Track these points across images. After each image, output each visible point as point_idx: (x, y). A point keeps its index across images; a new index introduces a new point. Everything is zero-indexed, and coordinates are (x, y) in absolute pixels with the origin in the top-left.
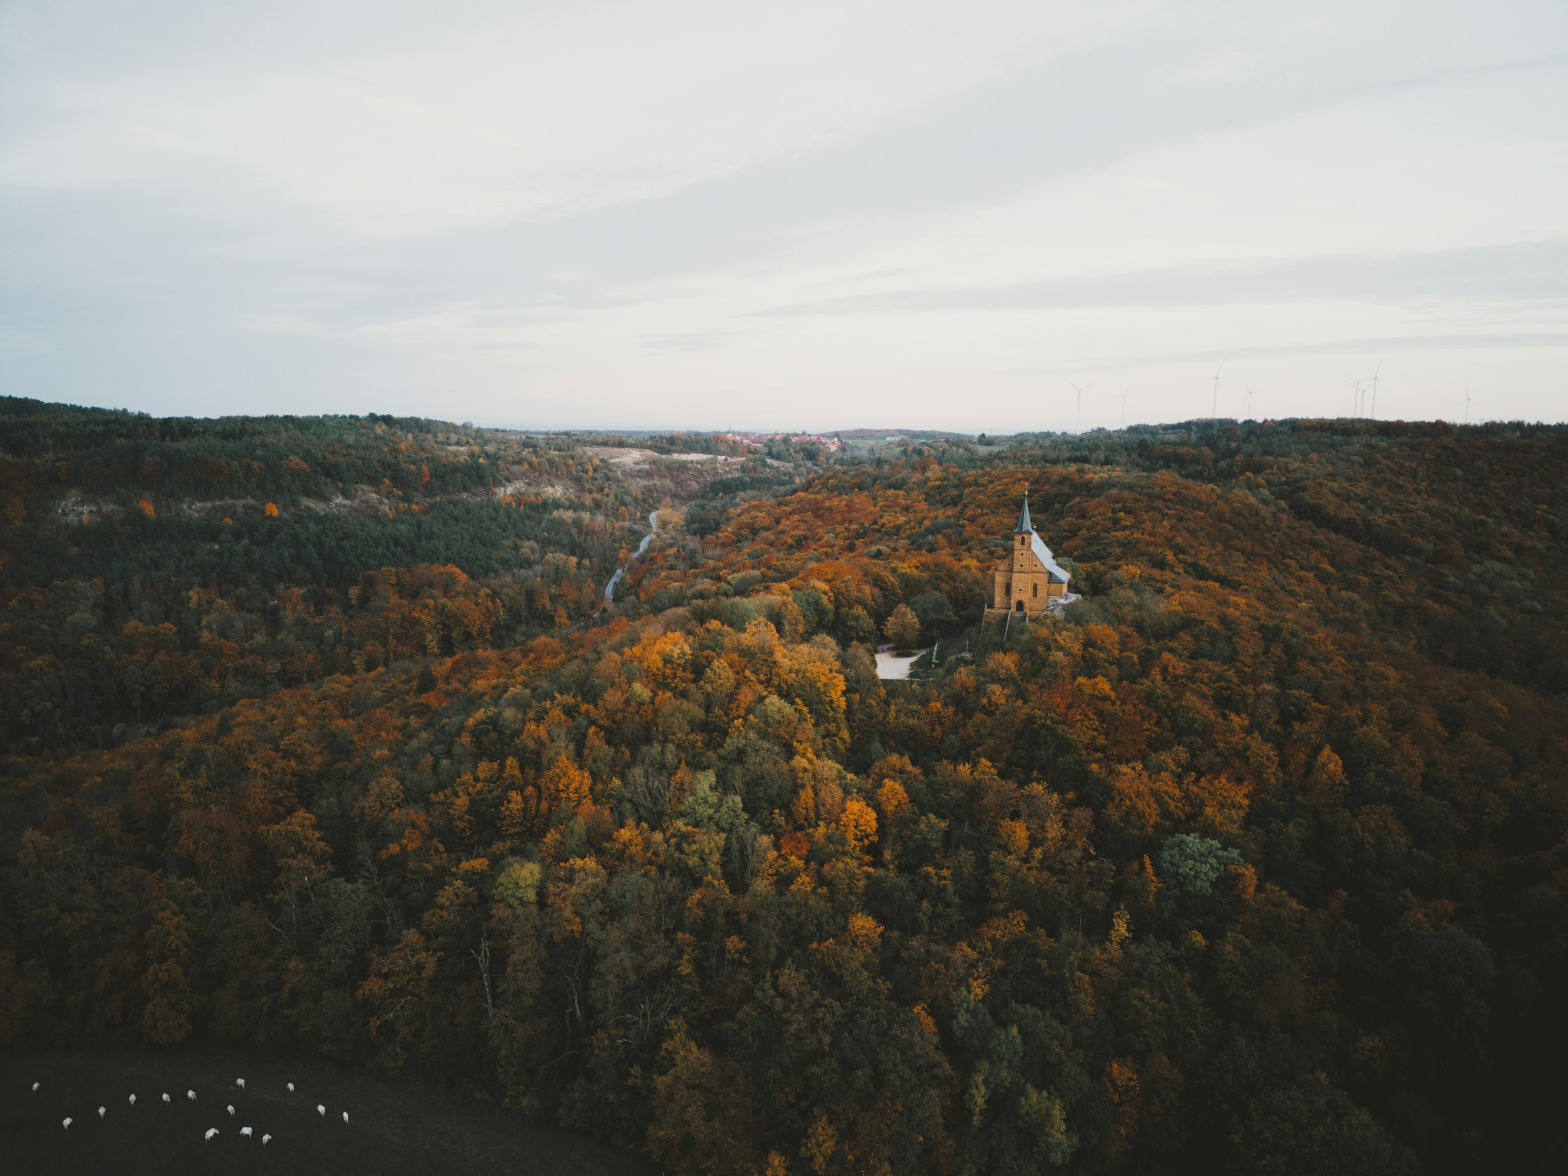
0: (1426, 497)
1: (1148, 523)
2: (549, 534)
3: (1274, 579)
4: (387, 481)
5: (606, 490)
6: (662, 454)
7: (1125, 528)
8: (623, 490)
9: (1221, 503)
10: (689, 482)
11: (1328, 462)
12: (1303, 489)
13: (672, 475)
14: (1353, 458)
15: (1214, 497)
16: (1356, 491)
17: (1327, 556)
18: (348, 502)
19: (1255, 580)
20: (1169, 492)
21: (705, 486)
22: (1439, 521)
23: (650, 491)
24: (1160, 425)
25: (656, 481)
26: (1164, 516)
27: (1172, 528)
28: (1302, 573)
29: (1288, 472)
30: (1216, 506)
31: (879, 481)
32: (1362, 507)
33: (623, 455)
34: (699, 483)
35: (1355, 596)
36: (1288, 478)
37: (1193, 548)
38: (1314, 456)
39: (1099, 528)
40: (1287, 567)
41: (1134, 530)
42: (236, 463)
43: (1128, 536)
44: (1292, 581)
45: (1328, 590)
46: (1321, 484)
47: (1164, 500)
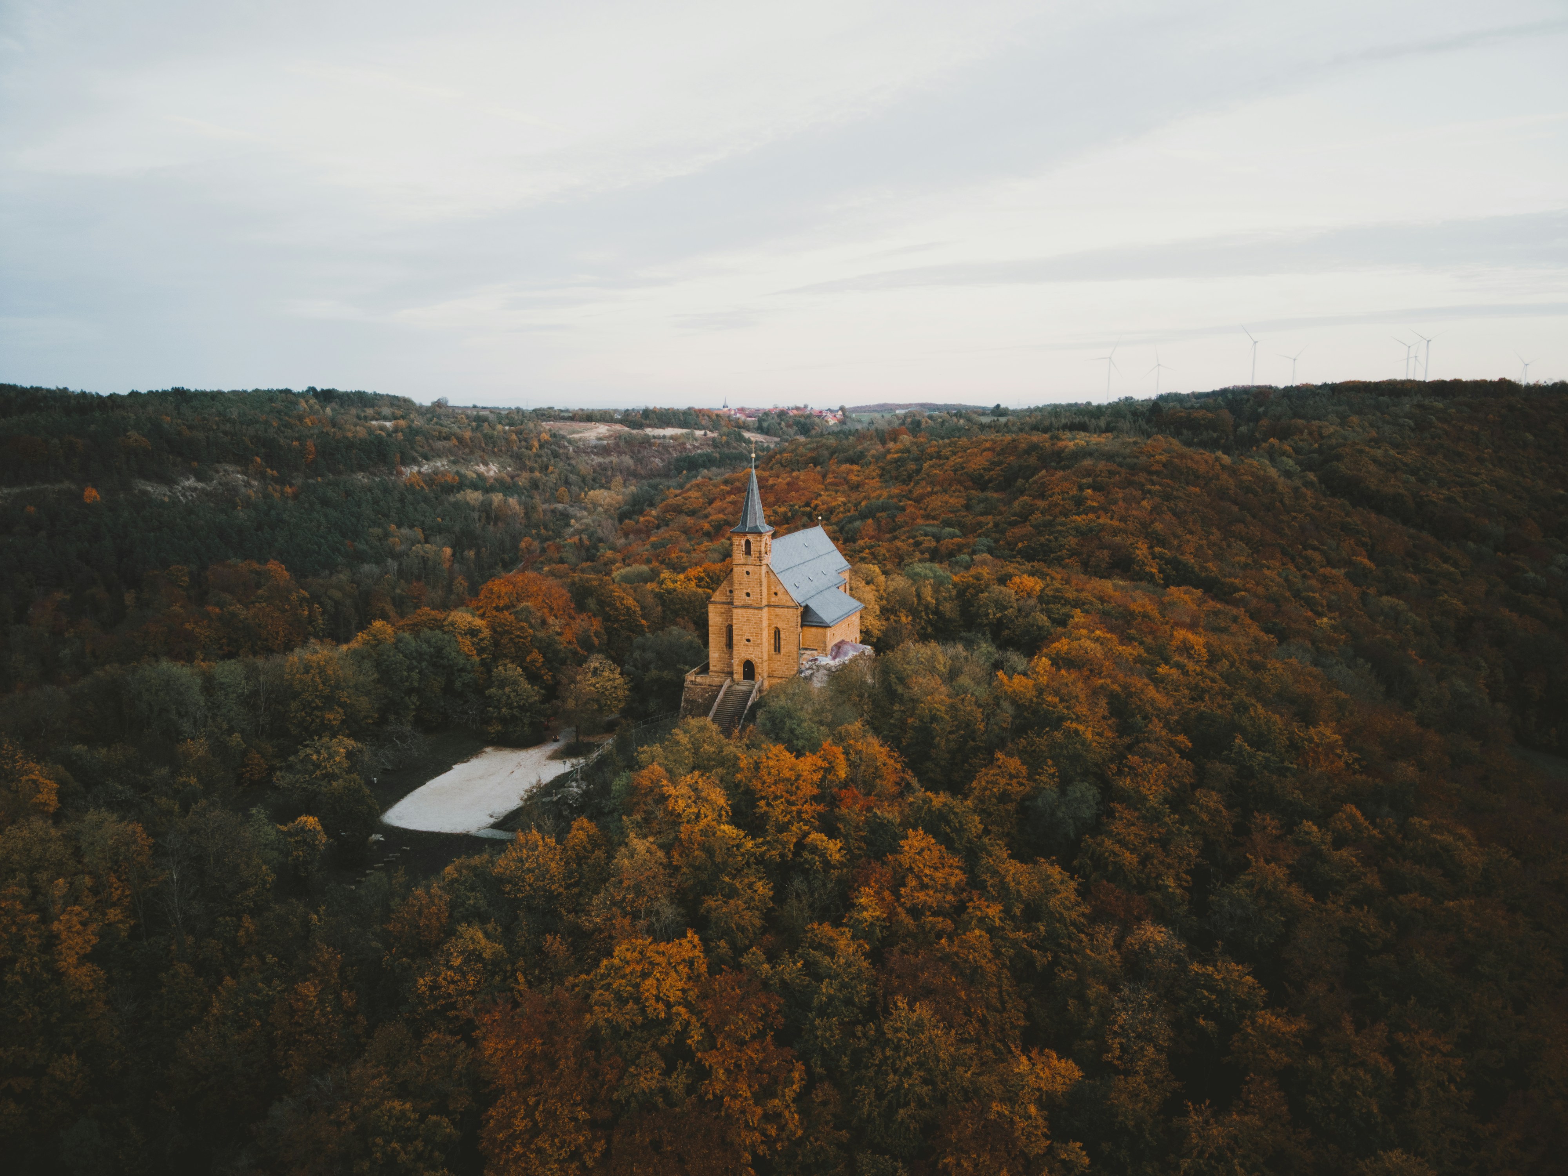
0: (1491, 466)
1: (1121, 503)
2: (443, 520)
3: (1287, 580)
4: (258, 459)
5: (551, 468)
6: (634, 428)
7: (1092, 509)
8: (569, 468)
9: (1225, 476)
10: (653, 459)
11: (1371, 425)
12: (1338, 458)
13: (633, 452)
14: (1401, 420)
15: (1218, 467)
16: (1405, 460)
17: (1364, 544)
18: (200, 485)
19: (1258, 584)
20: (1157, 462)
21: (670, 463)
22: (1510, 497)
23: (605, 469)
24: (1193, 393)
25: (614, 459)
26: (1146, 493)
27: (1155, 509)
28: (1327, 571)
29: (1322, 437)
30: (1218, 479)
31: (836, 455)
32: (1413, 479)
33: (587, 430)
34: (663, 460)
35: (1402, 605)
36: (1321, 445)
37: (1176, 536)
38: (1355, 419)
39: (1057, 510)
40: (1309, 560)
41: (1101, 512)
42: (56, 441)
43: (1091, 521)
44: (1313, 582)
45: (1364, 596)
46: (1361, 452)
47: (1150, 473)
